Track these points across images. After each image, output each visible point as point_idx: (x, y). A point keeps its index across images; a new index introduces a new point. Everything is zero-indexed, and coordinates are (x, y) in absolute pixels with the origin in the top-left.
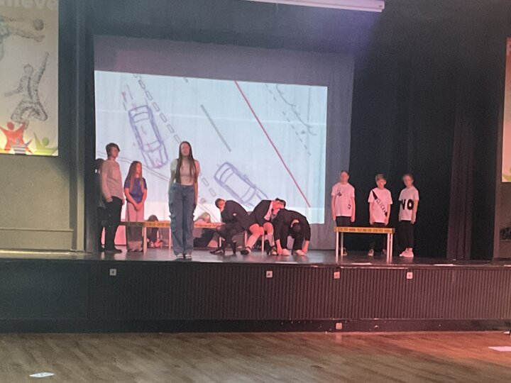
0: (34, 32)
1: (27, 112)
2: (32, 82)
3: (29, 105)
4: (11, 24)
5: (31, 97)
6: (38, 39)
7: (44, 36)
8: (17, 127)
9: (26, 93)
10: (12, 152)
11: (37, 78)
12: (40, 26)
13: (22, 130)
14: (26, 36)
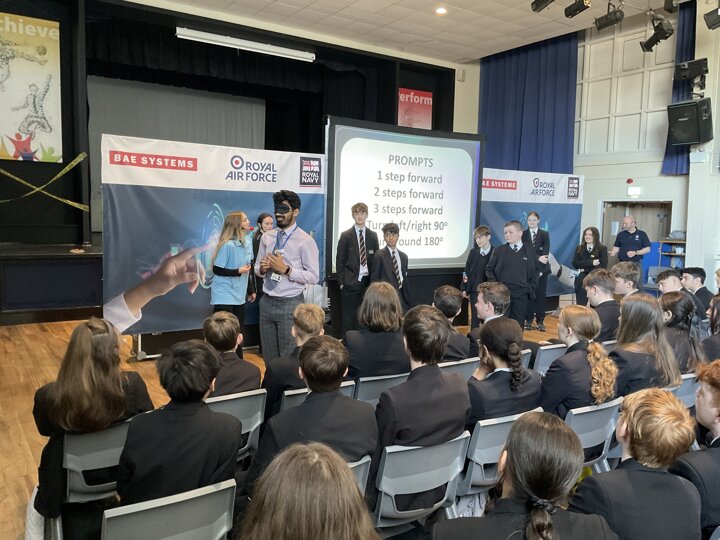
0: (39, 57)
1: (34, 125)
2: (37, 99)
3: (35, 119)
4: (15, 48)
5: (37, 112)
6: (40, 63)
7: (46, 62)
8: (24, 138)
9: (33, 109)
10: (21, 159)
11: (41, 96)
12: (43, 51)
13: (28, 141)
14: (30, 59)
